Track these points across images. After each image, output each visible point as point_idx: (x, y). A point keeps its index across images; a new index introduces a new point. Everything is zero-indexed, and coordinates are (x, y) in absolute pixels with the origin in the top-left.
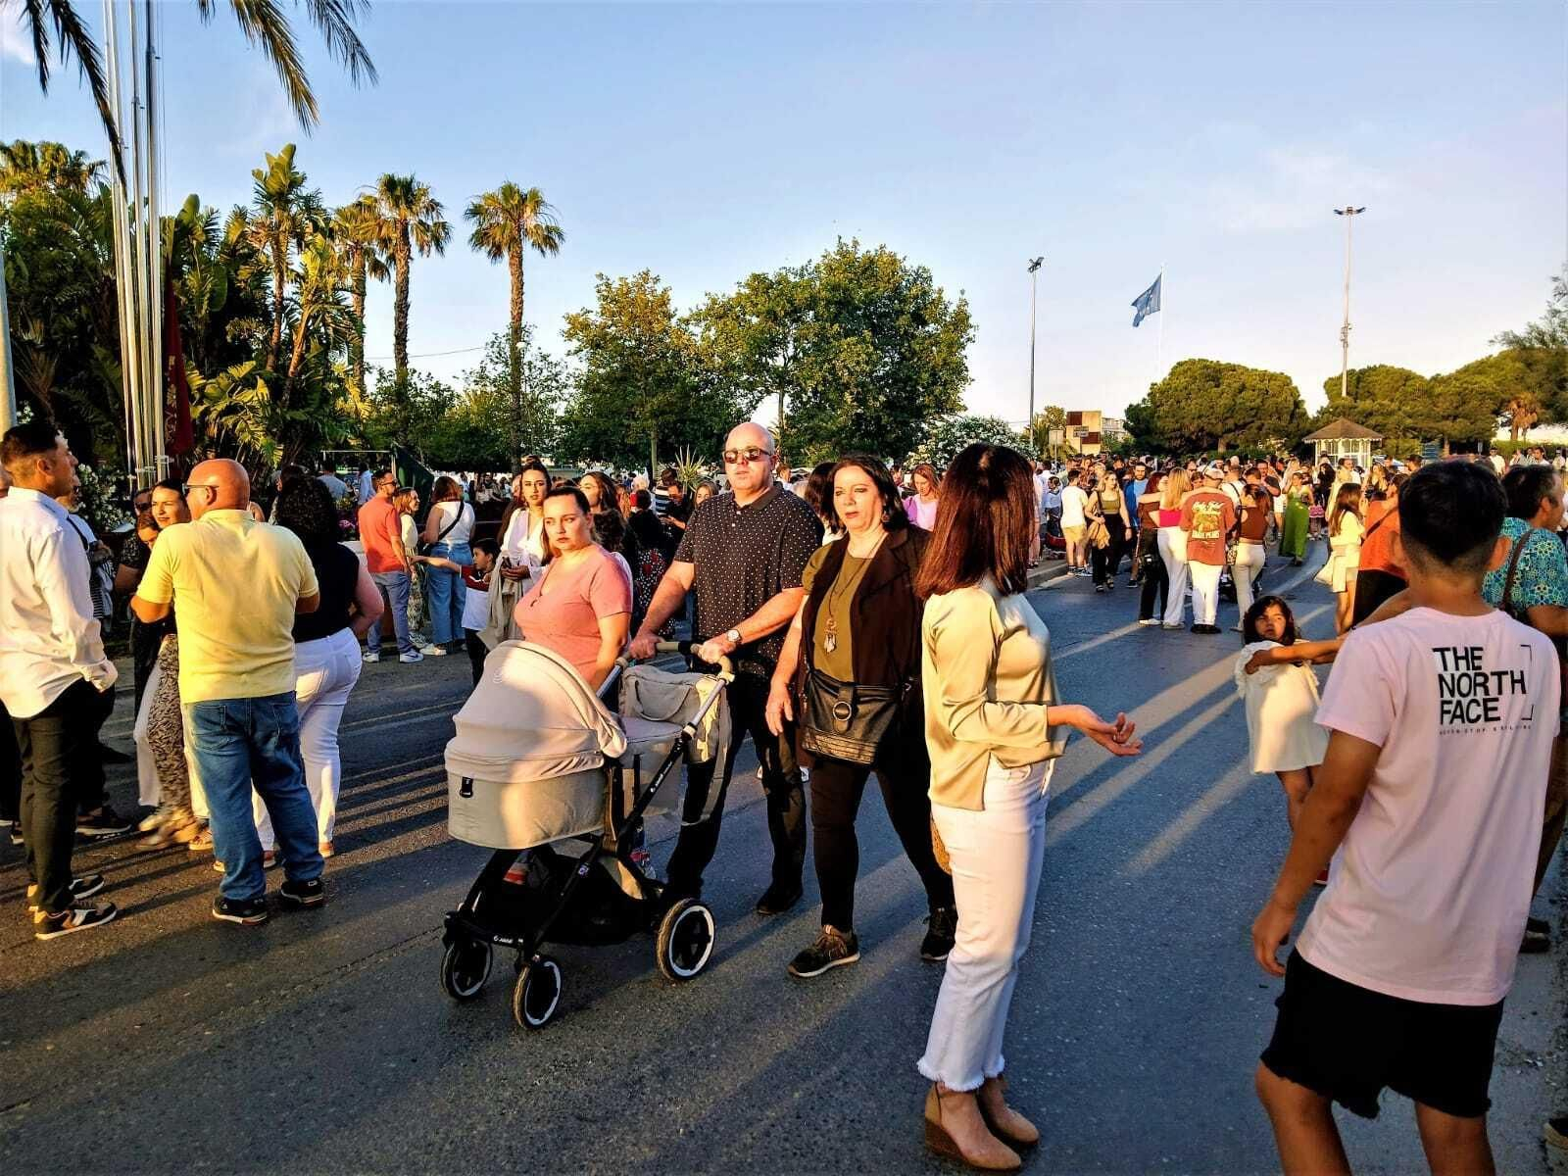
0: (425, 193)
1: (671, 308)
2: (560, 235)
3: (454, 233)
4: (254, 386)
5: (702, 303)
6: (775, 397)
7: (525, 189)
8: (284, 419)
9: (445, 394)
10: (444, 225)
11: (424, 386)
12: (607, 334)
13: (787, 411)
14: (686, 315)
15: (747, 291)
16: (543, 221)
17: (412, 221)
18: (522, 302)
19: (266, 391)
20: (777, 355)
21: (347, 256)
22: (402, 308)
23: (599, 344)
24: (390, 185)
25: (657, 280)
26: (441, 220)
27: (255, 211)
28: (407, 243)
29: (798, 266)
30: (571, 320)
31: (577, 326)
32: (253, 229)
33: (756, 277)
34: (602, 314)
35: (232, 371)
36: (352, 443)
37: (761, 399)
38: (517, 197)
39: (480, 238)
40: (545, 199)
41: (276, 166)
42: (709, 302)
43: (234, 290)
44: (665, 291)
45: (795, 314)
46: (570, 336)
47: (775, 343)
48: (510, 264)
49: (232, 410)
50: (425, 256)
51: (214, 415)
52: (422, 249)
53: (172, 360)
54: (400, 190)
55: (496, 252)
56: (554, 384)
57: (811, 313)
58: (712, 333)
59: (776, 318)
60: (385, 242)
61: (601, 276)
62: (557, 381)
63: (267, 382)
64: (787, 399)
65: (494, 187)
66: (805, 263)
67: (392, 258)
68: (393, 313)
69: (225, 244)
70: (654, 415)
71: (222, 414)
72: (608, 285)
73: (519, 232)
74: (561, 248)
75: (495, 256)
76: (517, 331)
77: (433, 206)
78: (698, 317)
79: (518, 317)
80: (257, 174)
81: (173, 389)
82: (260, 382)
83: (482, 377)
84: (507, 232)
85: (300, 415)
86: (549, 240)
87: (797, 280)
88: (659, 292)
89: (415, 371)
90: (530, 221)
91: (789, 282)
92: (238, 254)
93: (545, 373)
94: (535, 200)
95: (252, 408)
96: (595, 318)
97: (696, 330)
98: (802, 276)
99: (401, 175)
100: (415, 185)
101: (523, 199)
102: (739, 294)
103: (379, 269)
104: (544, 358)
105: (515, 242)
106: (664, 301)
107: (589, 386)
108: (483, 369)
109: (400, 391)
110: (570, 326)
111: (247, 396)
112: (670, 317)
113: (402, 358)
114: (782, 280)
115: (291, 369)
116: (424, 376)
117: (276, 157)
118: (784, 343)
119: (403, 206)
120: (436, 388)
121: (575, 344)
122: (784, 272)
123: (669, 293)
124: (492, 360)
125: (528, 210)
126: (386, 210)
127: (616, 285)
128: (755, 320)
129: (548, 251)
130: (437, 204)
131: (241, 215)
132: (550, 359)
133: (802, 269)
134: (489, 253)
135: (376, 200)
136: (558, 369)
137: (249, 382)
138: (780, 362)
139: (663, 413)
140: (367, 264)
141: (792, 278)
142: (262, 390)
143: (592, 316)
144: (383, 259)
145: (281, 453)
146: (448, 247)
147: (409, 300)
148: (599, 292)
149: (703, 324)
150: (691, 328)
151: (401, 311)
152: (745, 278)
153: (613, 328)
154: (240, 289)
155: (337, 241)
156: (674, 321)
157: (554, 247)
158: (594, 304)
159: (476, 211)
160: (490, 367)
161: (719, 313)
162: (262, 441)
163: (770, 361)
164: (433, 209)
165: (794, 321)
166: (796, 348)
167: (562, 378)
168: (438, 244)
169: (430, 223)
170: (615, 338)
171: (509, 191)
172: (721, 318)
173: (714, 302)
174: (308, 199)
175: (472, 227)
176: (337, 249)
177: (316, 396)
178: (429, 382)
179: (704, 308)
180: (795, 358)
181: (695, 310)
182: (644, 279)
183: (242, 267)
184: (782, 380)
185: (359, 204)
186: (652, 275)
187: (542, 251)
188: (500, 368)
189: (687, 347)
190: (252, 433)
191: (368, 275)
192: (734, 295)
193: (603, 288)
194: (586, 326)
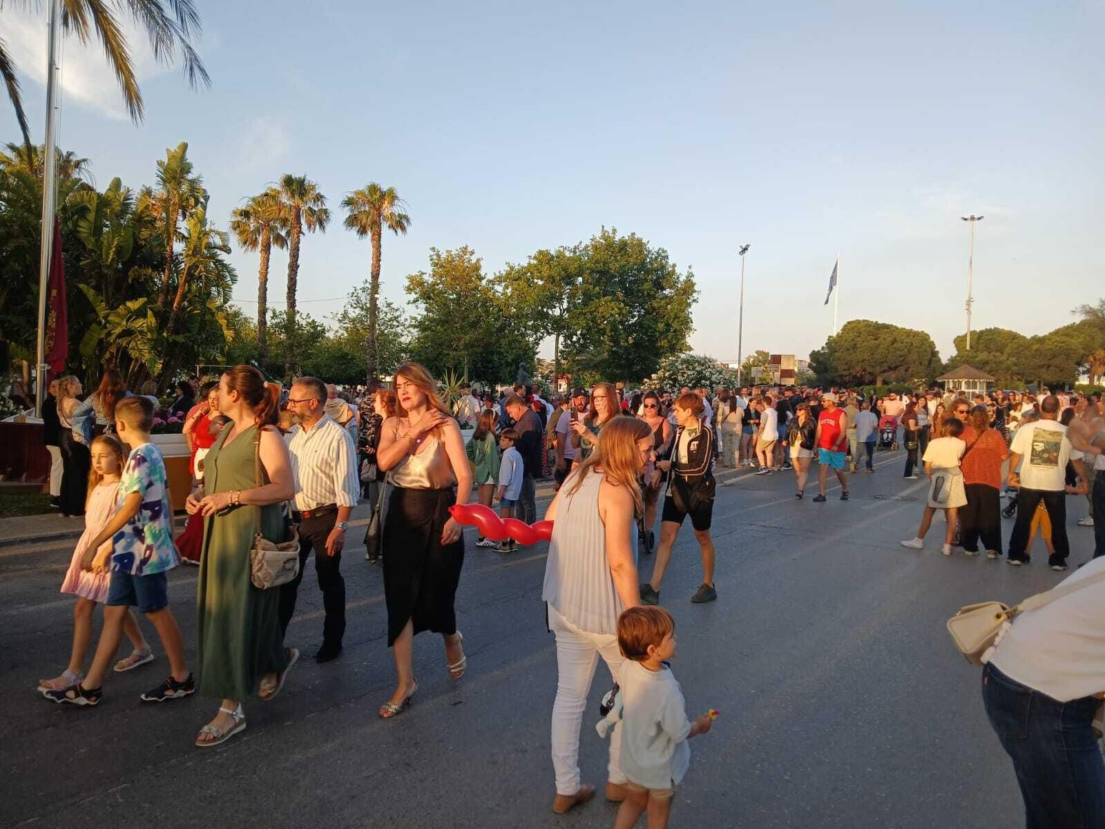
0: (313, 188)
1: (482, 273)
2: (408, 220)
3: (332, 217)
4: (145, 316)
5: (504, 269)
6: (553, 337)
7: (385, 188)
8: (167, 339)
9: (319, 328)
10: (326, 211)
11: (304, 323)
12: (436, 289)
13: (561, 347)
14: (491, 277)
15: (535, 262)
16: (397, 210)
17: (304, 208)
18: (379, 266)
19: (153, 320)
20: (555, 307)
21: (258, 231)
22: (294, 268)
23: (429, 295)
24: (288, 181)
25: (472, 253)
26: (324, 208)
27: (159, 190)
28: (299, 223)
29: (572, 247)
30: (411, 279)
31: (416, 284)
32: (154, 202)
33: (541, 252)
34: (434, 276)
35: (129, 304)
36: (219, 359)
37: (541, 338)
38: (378, 193)
39: (351, 221)
40: (398, 196)
41: (172, 157)
42: (509, 269)
43: (137, 247)
44: (478, 260)
45: (569, 279)
46: (409, 290)
47: (554, 299)
48: (372, 240)
49: (128, 333)
50: (311, 232)
51: (114, 337)
52: (309, 227)
53: (54, 292)
54: (296, 186)
55: (363, 231)
56: (395, 323)
57: (580, 279)
58: (509, 291)
59: (554, 281)
60: (284, 222)
61: (433, 249)
62: (398, 322)
63: (156, 314)
64: (561, 339)
65: (363, 186)
66: (577, 244)
67: (288, 233)
68: (287, 271)
69: (134, 213)
70: (466, 347)
71: (120, 336)
72: (438, 256)
73: (379, 217)
74: (409, 229)
75: (362, 234)
76: (375, 287)
77: (319, 198)
78: (499, 280)
79: (375, 276)
80: (160, 164)
81: (53, 314)
82: (150, 313)
83: (345, 315)
84: (370, 217)
85: (180, 339)
86: (400, 223)
87: (571, 255)
88: (474, 261)
89: (298, 312)
90: (387, 210)
91: (564, 256)
92: (141, 220)
93: (389, 316)
94: (391, 196)
95: (141, 332)
96: (428, 279)
97: (499, 288)
98: (575, 252)
99: (297, 175)
100: (306, 182)
101: (383, 196)
102: (529, 264)
103: (281, 241)
104: (389, 305)
105: (376, 225)
106: (477, 268)
107: (421, 326)
108: (346, 312)
109: (290, 325)
110: (409, 283)
111: (139, 324)
112: (481, 279)
113: (292, 302)
114: (560, 255)
115: (175, 305)
116: (304, 317)
117: (173, 151)
118: (560, 300)
119: (297, 197)
120: (313, 324)
121: (413, 296)
122: (562, 249)
123: (481, 262)
124: (352, 306)
125: (386, 202)
126: (285, 199)
127: (444, 255)
128: (540, 283)
129: (399, 231)
130: (322, 197)
131: (148, 192)
132: (393, 306)
133: (575, 248)
134: (358, 231)
135: (279, 192)
136: (398, 313)
137: (141, 313)
138: (557, 312)
139: (473, 346)
140: (272, 237)
141: (567, 254)
142: (151, 320)
143: (426, 277)
144: (283, 233)
145: (161, 366)
146: (328, 226)
147: (299, 262)
148: (431, 260)
149: (503, 284)
150: (496, 287)
151: (293, 270)
152: (533, 253)
153: (441, 286)
154: (142, 247)
155: (252, 221)
156: (484, 282)
157: (403, 229)
158: (428, 269)
159: (349, 202)
160: (350, 310)
161: (514, 277)
162: (147, 356)
163: (550, 312)
164: (318, 201)
165: (567, 284)
166: (569, 302)
167: (402, 319)
168: (321, 224)
169: (316, 209)
170: (440, 292)
171: (373, 189)
172: (517, 280)
173: (512, 268)
174: (192, 182)
175: (346, 213)
176: (252, 226)
177: (197, 325)
178: (308, 320)
179: (504, 273)
180: (568, 310)
181: (498, 274)
182: (463, 252)
183: (143, 229)
184: (558, 326)
185: (266, 195)
186: (470, 249)
187: (396, 232)
188: (358, 311)
189: (491, 300)
190: (140, 350)
191: (272, 244)
192: (526, 265)
193: (435, 257)
194: (421, 284)
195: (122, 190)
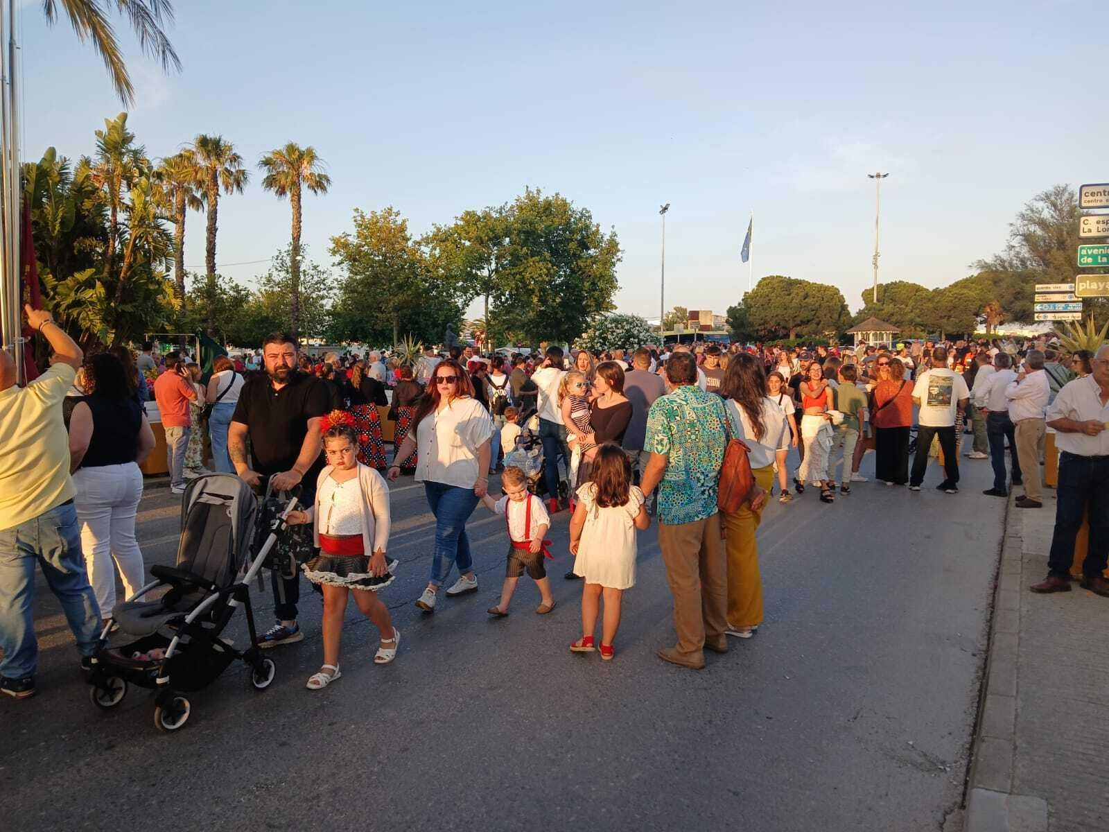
0: (230, 148)
1: (408, 233)
2: (328, 180)
3: (250, 178)
4: (93, 286)
5: (430, 231)
6: (482, 298)
7: (303, 148)
8: (116, 310)
9: (243, 292)
10: (243, 172)
11: (227, 287)
12: (361, 251)
13: (491, 308)
14: (418, 239)
15: (462, 223)
16: (316, 169)
17: (220, 169)
18: (300, 228)
19: (102, 290)
20: (483, 268)
21: (171, 193)
22: (212, 230)
23: (354, 257)
24: (204, 142)
25: (398, 214)
26: (242, 168)
27: (97, 159)
28: (216, 184)
29: (498, 207)
30: (336, 241)
31: (340, 245)
32: (95, 173)
33: (468, 213)
34: (358, 237)
35: (77, 275)
36: (167, 328)
37: (471, 299)
38: (297, 153)
39: (270, 182)
40: (317, 155)
41: (112, 128)
42: (435, 230)
43: (79, 216)
44: (404, 221)
45: (496, 240)
46: (334, 252)
47: (482, 260)
48: (292, 200)
49: (77, 303)
50: (229, 193)
51: (63, 307)
52: (227, 188)
53: (28, 268)
54: (211, 147)
55: (282, 192)
56: (322, 286)
57: (507, 240)
58: (437, 252)
59: (482, 242)
60: (200, 184)
61: (357, 210)
62: (324, 285)
63: (104, 284)
64: (491, 300)
65: (280, 146)
66: (502, 205)
67: (205, 195)
68: (205, 234)
69: (73, 183)
70: (396, 309)
71: (69, 307)
72: (362, 217)
73: (298, 177)
74: (328, 189)
75: (281, 194)
76: (296, 248)
77: (235, 158)
78: (427, 241)
79: (296, 238)
80: (99, 134)
81: (28, 289)
82: (98, 284)
83: (269, 280)
84: (290, 178)
85: (129, 308)
86: (320, 184)
87: (498, 215)
88: (399, 222)
89: (220, 276)
90: (306, 170)
91: (492, 218)
92: (82, 191)
93: (316, 279)
94: (311, 156)
95: (92, 303)
96: (353, 240)
97: (426, 250)
98: (501, 213)
99: (211, 135)
100: (222, 142)
101: (301, 156)
102: (456, 224)
103: (196, 202)
104: (315, 268)
105: (296, 185)
106: (402, 229)
107: (348, 288)
108: (270, 275)
109: (210, 290)
110: (334, 245)
111: (88, 294)
112: (408, 240)
113: (211, 267)
114: (487, 216)
115: (122, 275)
116: (227, 280)
117: (112, 121)
118: (488, 261)
119: (213, 158)
120: (236, 288)
121: (338, 258)
122: (487, 210)
123: (407, 223)
124: (277, 269)
125: (305, 163)
126: (201, 161)
127: (368, 216)
128: (468, 243)
129: (319, 191)
130: (238, 157)
131: (86, 163)
132: (319, 269)
133: (501, 208)
134: (277, 192)
135: (193, 153)
136: (325, 276)
137: (90, 284)
138: (485, 273)
139: (402, 308)
140: (187, 199)
141: (494, 215)
142: (100, 290)
143: (351, 239)
144: (198, 195)
145: (113, 336)
146: (246, 188)
147: (217, 225)
148: (355, 221)
149: (430, 246)
150: (423, 248)
151: (211, 233)
152: (460, 214)
153: (366, 247)
154: (85, 217)
155: (165, 182)
156: (410, 243)
157: (324, 189)
158: (353, 231)
159: (267, 162)
160: (275, 273)
161: (442, 238)
162: (98, 326)
163: (479, 273)
164: (235, 160)
165: (495, 245)
166: (497, 264)
167: (328, 282)
168: (238, 185)
169: (233, 170)
170: (367, 254)
171: (291, 148)
172: (443, 241)
173: (439, 230)
174: (136, 152)
175: (264, 173)
176: (164, 187)
177: (141, 295)
178: (231, 284)
179: (431, 235)
180: (496, 270)
181: (425, 236)
182: (388, 213)
183: (86, 200)
184: (487, 287)
185: (181, 156)
186: (395, 210)
187: (315, 191)
188: (283, 274)
189: (419, 261)
190: (91, 321)
191: (187, 207)
192: (453, 226)
193: (359, 218)
194: (346, 245)
195: (57, 159)
